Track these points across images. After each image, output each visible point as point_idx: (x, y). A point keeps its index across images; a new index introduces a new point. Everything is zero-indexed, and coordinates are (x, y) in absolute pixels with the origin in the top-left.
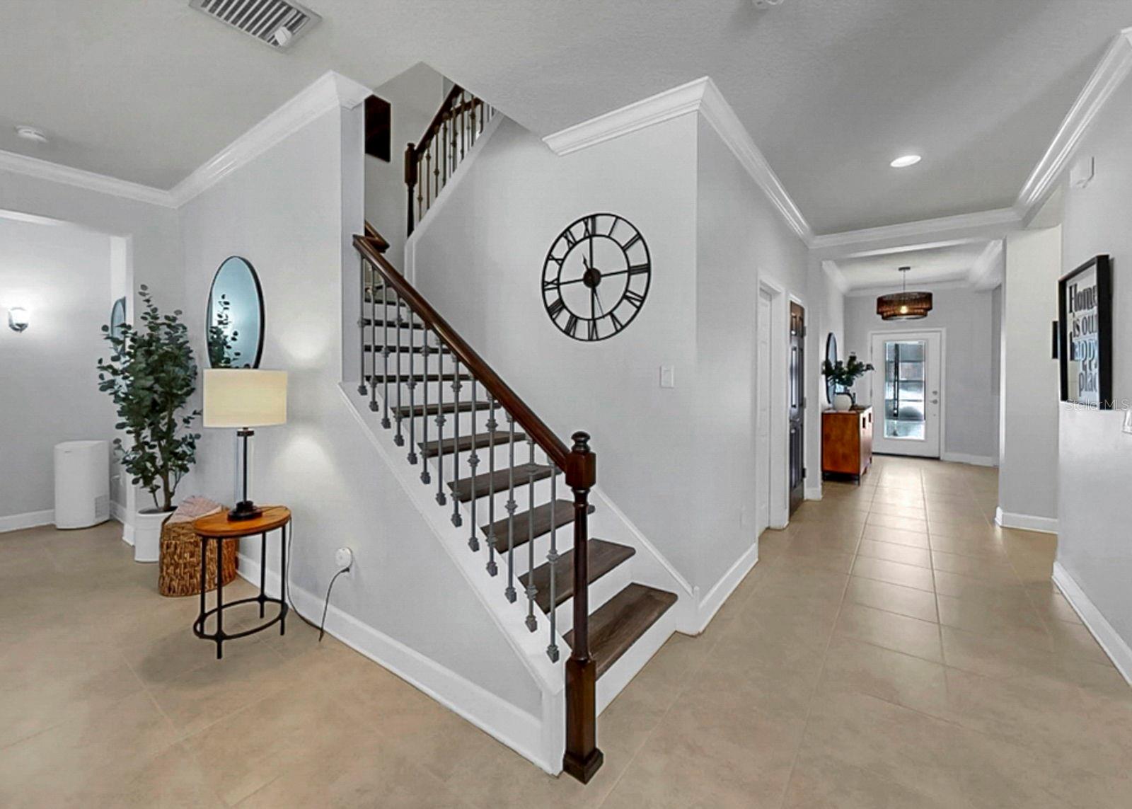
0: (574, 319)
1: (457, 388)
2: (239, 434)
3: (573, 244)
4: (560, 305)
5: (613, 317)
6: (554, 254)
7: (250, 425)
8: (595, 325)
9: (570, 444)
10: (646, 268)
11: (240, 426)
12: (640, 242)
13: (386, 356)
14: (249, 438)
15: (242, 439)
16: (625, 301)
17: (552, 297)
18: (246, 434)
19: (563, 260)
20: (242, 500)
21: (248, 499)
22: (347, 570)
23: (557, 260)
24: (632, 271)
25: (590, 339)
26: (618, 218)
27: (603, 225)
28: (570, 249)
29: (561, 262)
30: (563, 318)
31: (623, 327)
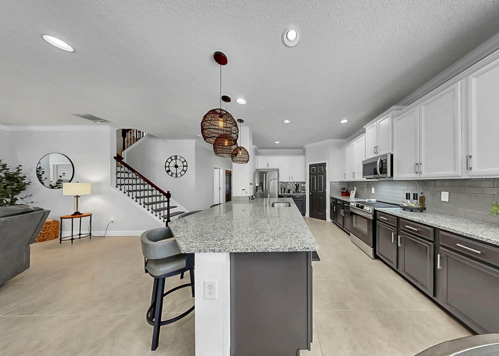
0: (172, 174)
1: (144, 186)
2: (75, 197)
3: (172, 160)
4: (169, 171)
5: (181, 174)
6: (168, 161)
7: (79, 194)
8: (177, 175)
9: (166, 193)
10: (187, 166)
11: (76, 195)
12: (185, 162)
13: (125, 180)
14: (78, 198)
15: (76, 198)
16: (183, 171)
17: (167, 169)
18: (77, 197)
19: (170, 163)
20: (76, 211)
21: (78, 211)
22: (113, 222)
23: (168, 162)
24: (184, 166)
25: (176, 177)
26: (181, 157)
27: (178, 158)
28: (171, 161)
29: (169, 163)
30: (170, 173)
31: (182, 175)
